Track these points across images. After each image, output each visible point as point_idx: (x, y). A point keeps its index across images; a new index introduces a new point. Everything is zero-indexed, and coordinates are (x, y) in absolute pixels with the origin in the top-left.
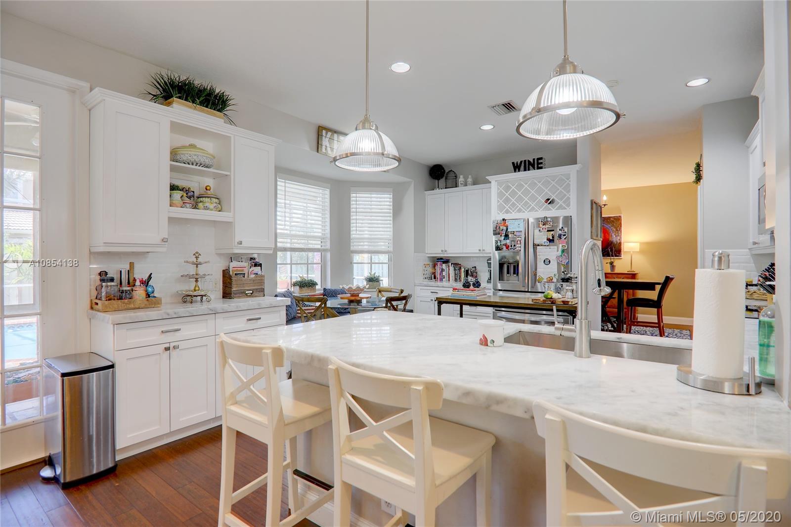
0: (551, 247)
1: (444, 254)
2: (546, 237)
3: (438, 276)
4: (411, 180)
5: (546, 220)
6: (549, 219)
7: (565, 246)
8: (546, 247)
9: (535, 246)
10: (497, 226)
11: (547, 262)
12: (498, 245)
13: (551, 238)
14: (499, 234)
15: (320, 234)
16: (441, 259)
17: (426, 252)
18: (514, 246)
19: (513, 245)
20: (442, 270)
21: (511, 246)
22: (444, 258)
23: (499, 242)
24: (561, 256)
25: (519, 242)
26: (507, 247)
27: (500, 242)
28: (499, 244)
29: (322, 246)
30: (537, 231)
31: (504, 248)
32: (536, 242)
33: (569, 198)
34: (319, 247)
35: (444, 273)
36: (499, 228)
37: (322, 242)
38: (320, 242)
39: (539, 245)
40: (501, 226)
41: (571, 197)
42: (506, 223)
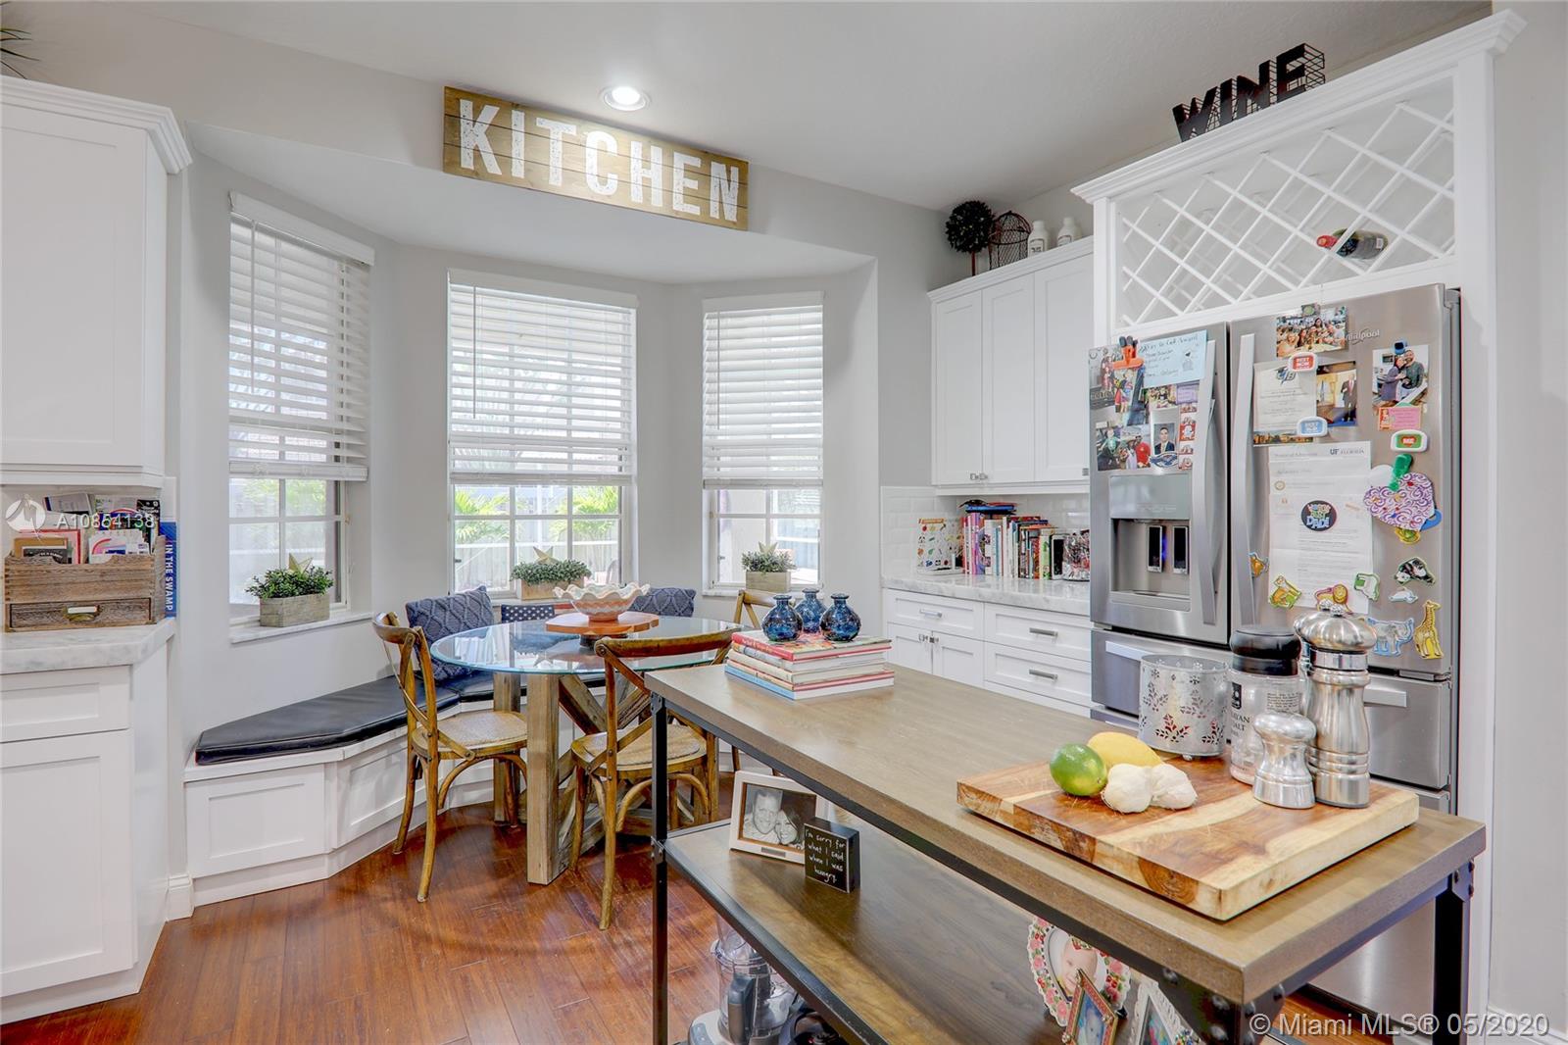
0: (1340, 446)
1: (981, 486)
2: (1313, 399)
3: (969, 558)
4: (864, 258)
5: (1311, 320)
6: (1328, 315)
7: (1417, 438)
8: (1316, 446)
9: (1259, 443)
10: (1103, 371)
11: (1320, 517)
12: (1107, 450)
13: (1340, 403)
14: (1111, 403)
15: (618, 436)
16: (978, 503)
17: (934, 483)
18: (1171, 447)
19: (1164, 446)
20: (984, 540)
21: (1158, 448)
22: (986, 501)
23: (1111, 433)
24: (1394, 487)
25: (1187, 431)
26: (1142, 456)
27: (1117, 435)
28: (1111, 444)
29: (621, 470)
30: (1267, 378)
31: (1132, 457)
32: (1266, 425)
33: (1447, 205)
34: (614, 470)
35: (989, 550)
36: (1112, 377)
37: (620, 459)
38: (615, 458)
39: (1277, 440)
40: (1118, 367)
41: (1456, 196)
42: (1138, 355)
